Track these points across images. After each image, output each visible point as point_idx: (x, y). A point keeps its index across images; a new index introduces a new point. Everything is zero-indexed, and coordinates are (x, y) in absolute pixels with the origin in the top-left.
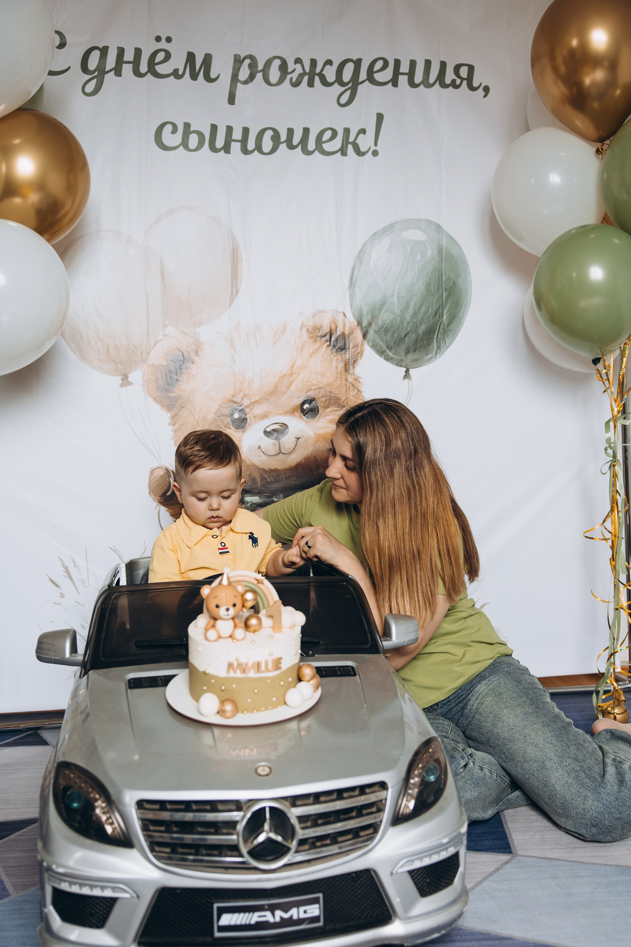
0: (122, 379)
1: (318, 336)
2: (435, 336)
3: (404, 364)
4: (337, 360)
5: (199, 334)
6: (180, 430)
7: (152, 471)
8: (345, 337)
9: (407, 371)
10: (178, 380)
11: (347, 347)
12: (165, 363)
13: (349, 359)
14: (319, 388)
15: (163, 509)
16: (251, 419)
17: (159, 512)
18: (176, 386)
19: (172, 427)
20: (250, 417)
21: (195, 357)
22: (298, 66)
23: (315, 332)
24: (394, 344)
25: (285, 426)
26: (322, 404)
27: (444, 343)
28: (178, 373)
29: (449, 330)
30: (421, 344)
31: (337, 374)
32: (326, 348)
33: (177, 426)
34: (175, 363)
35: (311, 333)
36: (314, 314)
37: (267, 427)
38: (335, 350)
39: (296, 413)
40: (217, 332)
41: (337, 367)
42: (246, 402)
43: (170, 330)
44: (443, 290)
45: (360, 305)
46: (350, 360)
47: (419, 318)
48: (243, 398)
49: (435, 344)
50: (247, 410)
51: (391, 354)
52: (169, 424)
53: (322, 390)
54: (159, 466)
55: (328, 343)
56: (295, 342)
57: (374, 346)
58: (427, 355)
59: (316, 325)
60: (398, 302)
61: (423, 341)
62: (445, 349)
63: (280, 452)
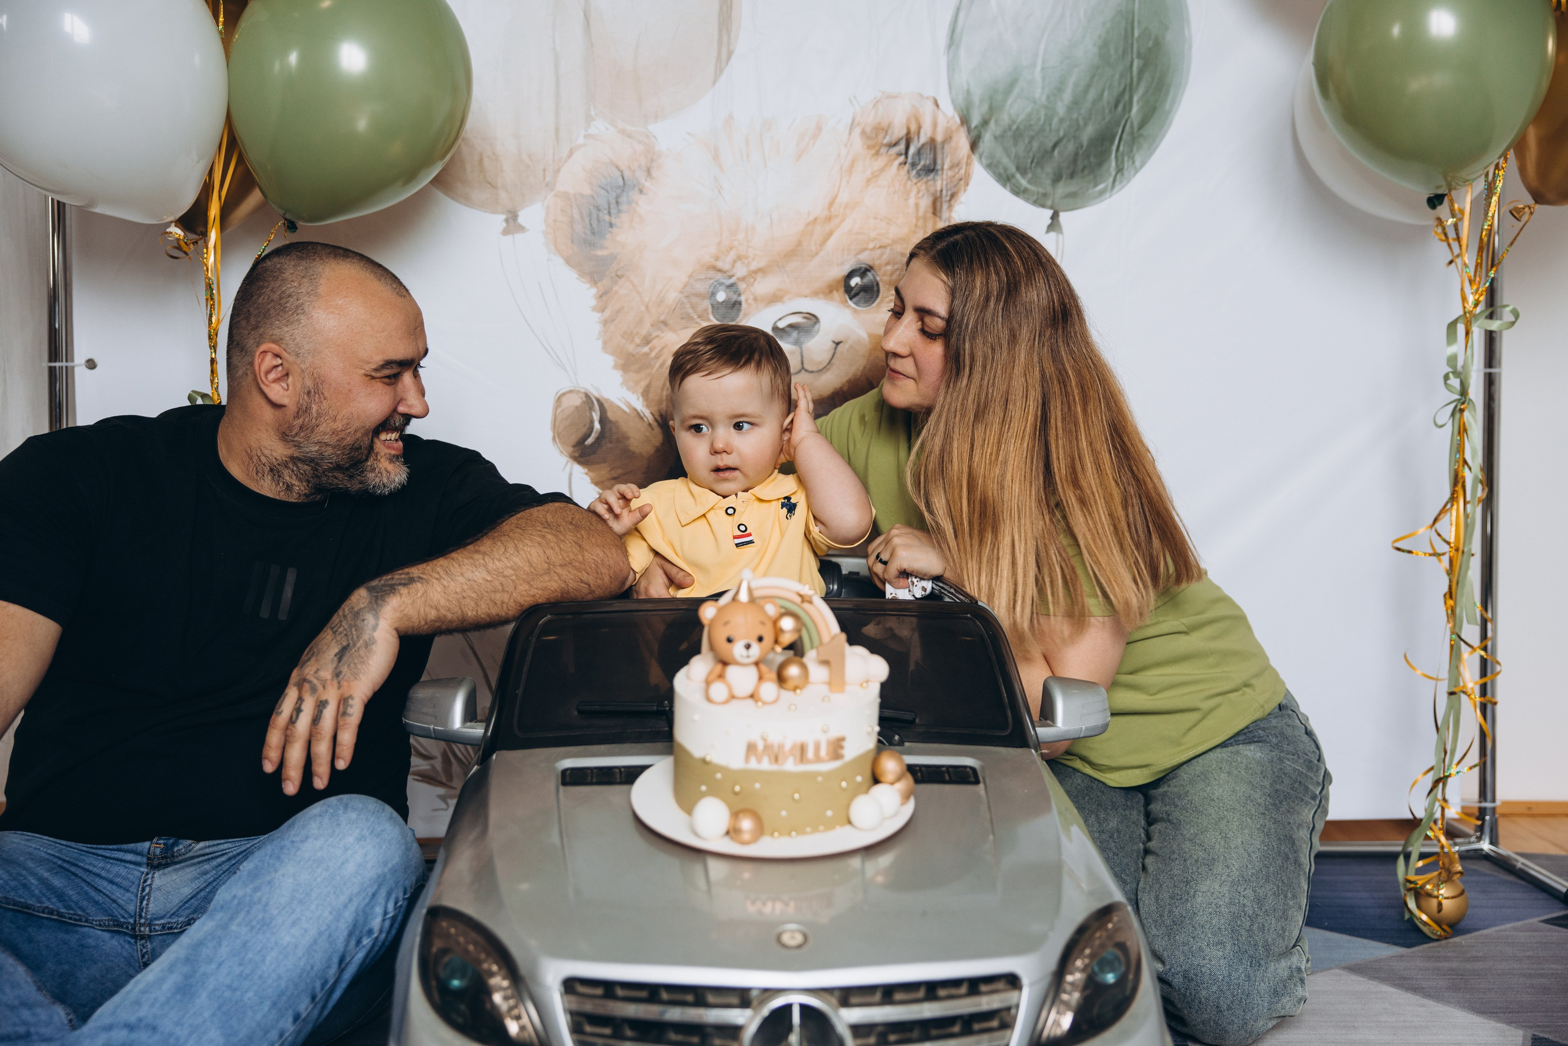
0: (507, 221)
1: (882, 145)
2: (1114, 148)
3: (1049, 203)
4: (919, 192)
5: (655, 137)
6: (614, 320)
7: (559, 398)
8: (935, 148)
9: (1055, 217)
10: (611, 225)
11: (938, 167)
12: (587, 191)
13: (941, 191)
14: (881, 247)
15: (579, 470)
16: (748, 304)
17: (571, 475)
18: (608, 236)
19: (599, 315)
20: (747, 300)
21: (646, 180)
23: (877, 135)
24: (1032, 162)
25: (813, 318)
26: (886, 278)
27: (1131, 162)
28: (613, 211)
29: (1141, 136)
30: (1086, 163)
31: (917, 220)
32: (898, 169)
33: (607, 313)
34: (607, 191)
35: (869, 138)
36: (877, 102)
37: (780, 319)
38: (914, 172)
39: (835, 294)
40: (688, 133)
41: (917, 206)
42: (740, 271)
43: (600, 126)
44: (1135, 55)
45: (968, 84)
46: (944, 192)
47: (1083, 111)
48: (735, 262)
49: (1113, 164)
50: (742, 286)
51: (1024, 183)
52: (594, 309)
53: (888, 251)
54: (572, 388)
55: (902, 158)
56: (839, 156)
57: (992, 167)
58: (1096, 186)
59: (879, 123)
60: (1044, 79)
61: (1088, 157)
62: (1132, 172)
63: (803, 368)
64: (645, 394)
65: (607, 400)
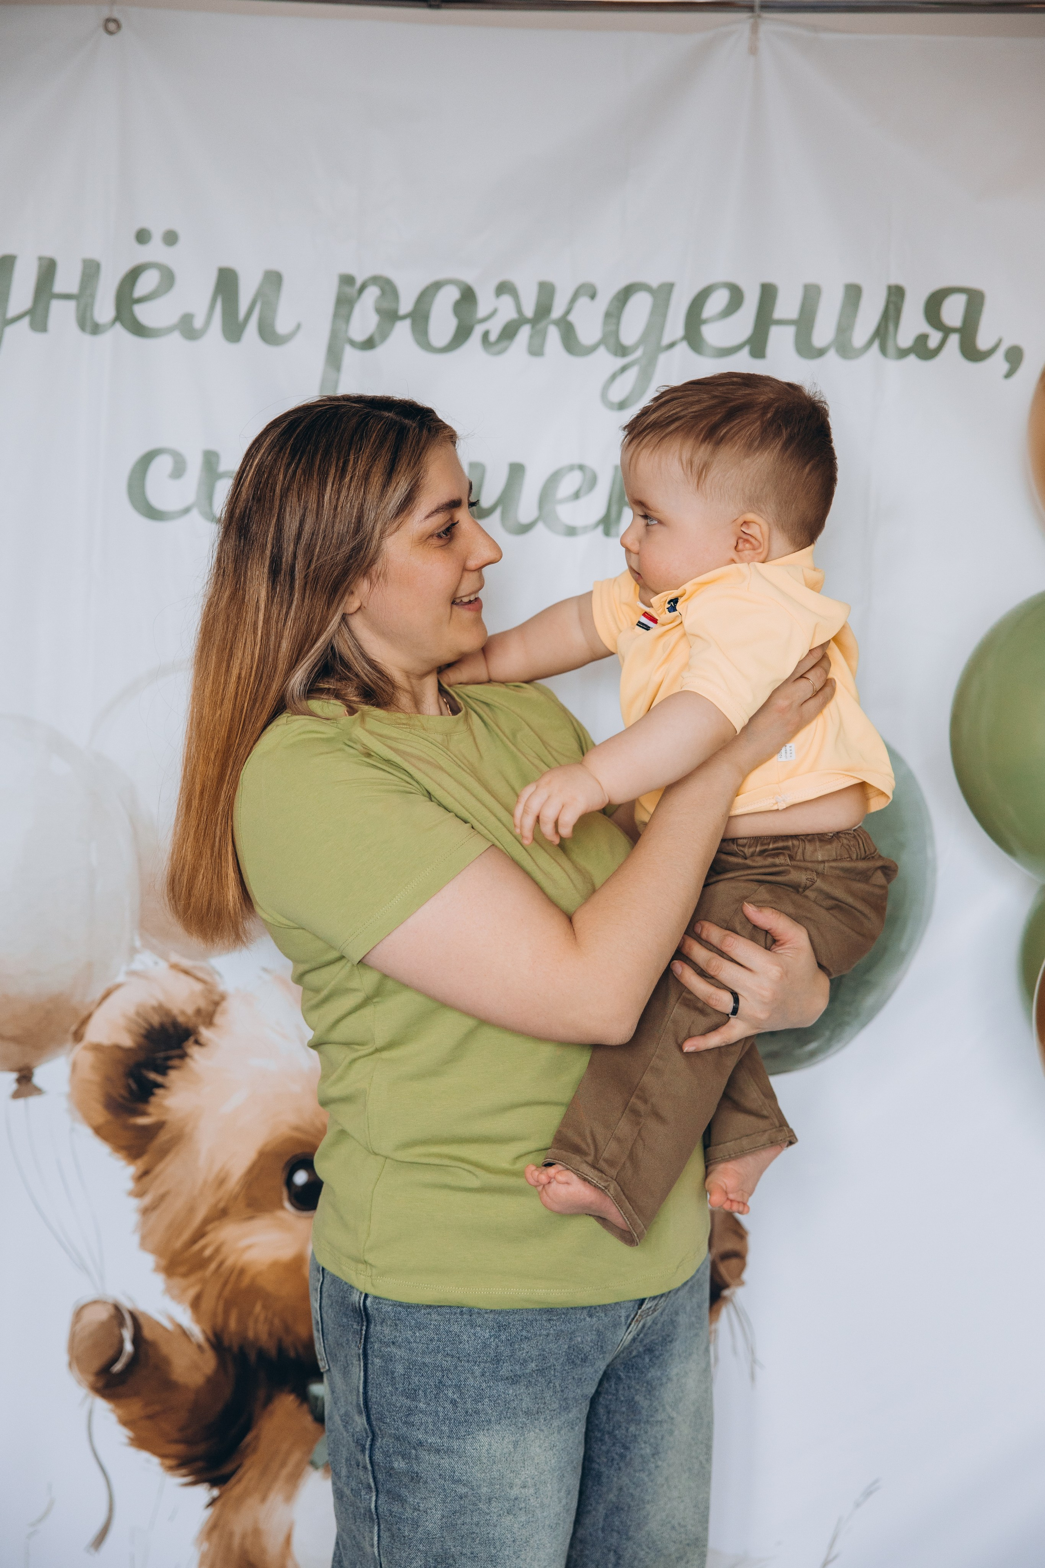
0: (19, 1081)
6: (157, 1208)
7: (79, 1310)
10: (157, 1085)
12: (127, 1041)
15: (103, 1408)
17: (91, 1410)
18: (152, 1099)
19: (137, 1201)
21: (206, 1029)
22: (506, 301)
28: (161, 1067)
33: (147, 1200)
34: (153, 1041)
43: (146, 961)
54: (97, 1297)
64: (196, 1304)
65: (144, 1314)
